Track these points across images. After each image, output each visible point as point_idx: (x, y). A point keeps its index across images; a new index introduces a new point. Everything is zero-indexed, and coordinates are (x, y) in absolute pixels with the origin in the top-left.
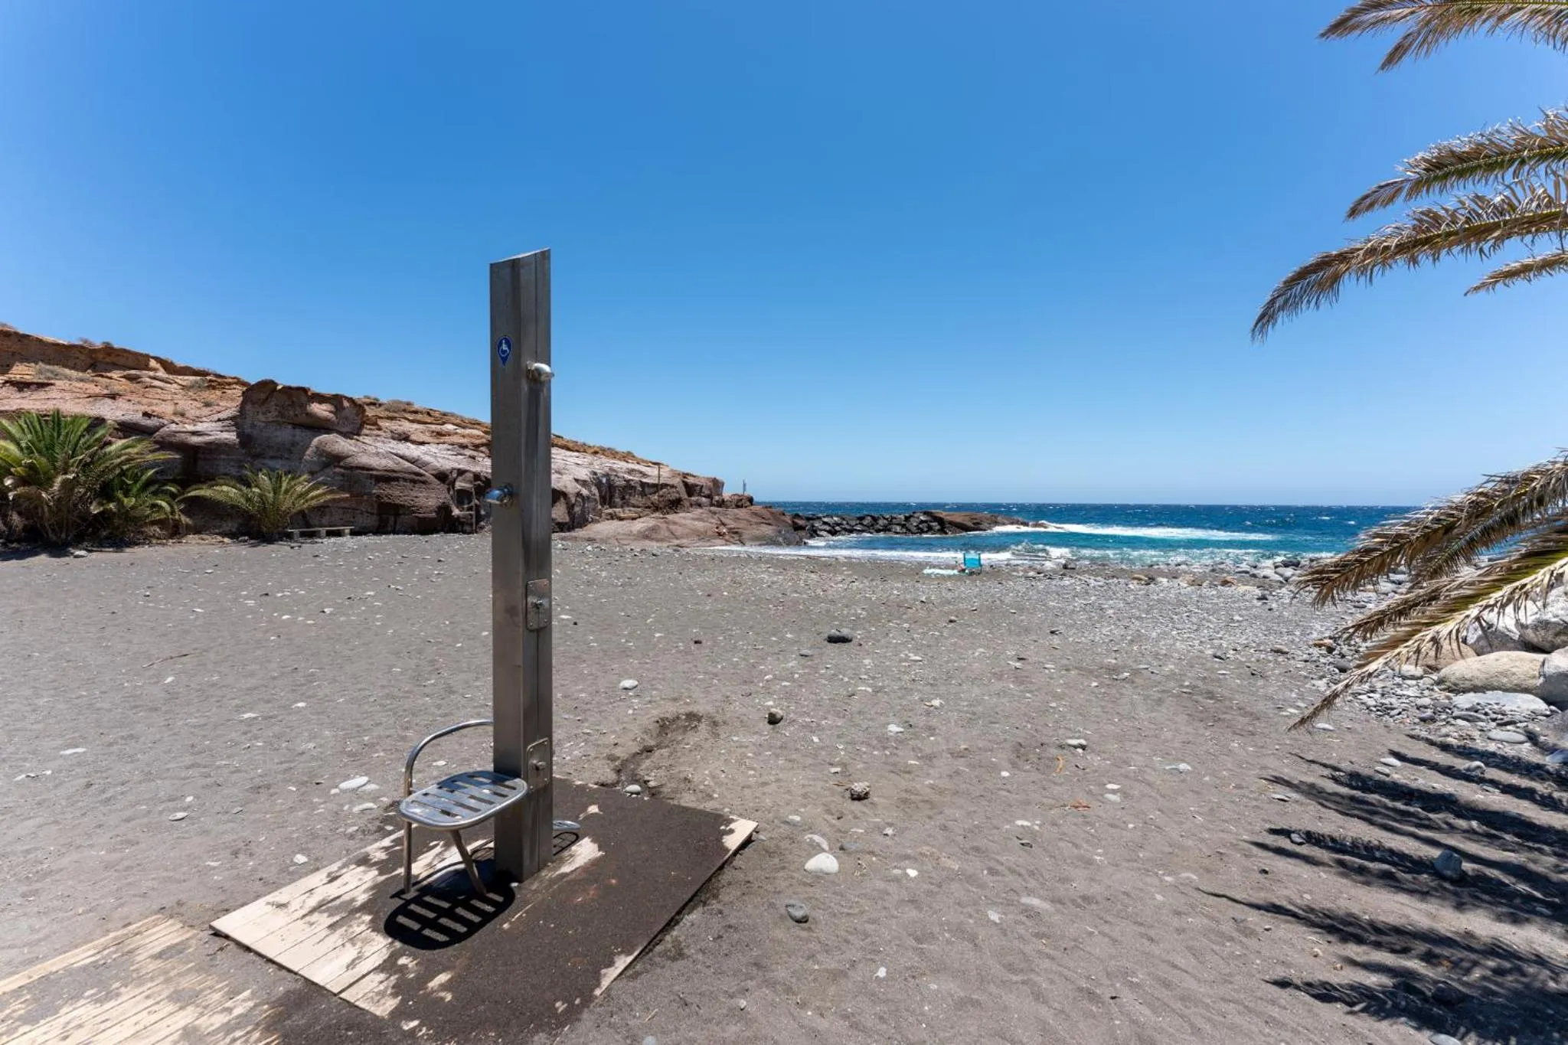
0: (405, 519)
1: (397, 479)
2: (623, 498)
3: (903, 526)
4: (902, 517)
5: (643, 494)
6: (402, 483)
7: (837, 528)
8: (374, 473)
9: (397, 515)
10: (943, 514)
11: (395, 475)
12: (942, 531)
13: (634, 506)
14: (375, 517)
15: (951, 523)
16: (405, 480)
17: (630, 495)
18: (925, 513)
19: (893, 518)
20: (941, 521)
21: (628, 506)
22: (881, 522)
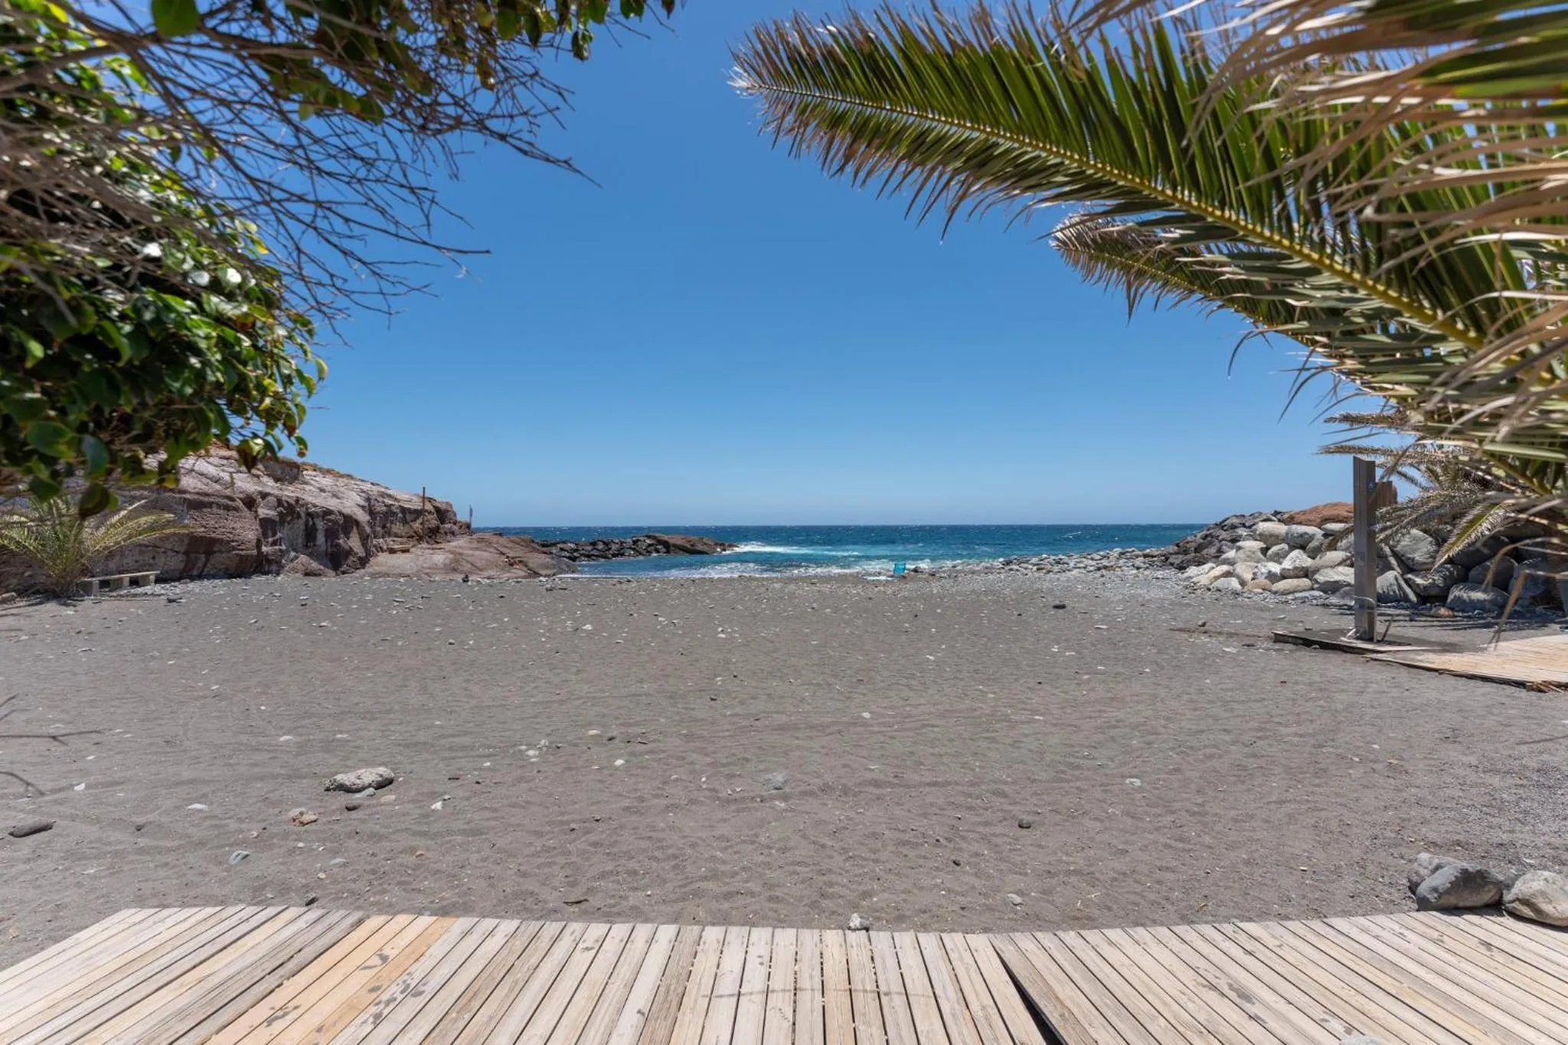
0: (219, 559)
1: (210, 505)
2: (384, 527)
3: (634, 549)
4: (629, 540)
5: (405, 522)
6: (215, 510)
7: (575, 554)
8: (187, 496)
9: (209, 553)
10: (666, 538)
11: (206, 499)
12: (668, 552)
13: (397, 536)
14: (181, 557)
15: (675, 546)
16: (219, 506)
17: (392, 523)
18: (649, 537)
19: (622, 543)
20: (666, 544)
21: (390, 536)
22: (614, 547)
